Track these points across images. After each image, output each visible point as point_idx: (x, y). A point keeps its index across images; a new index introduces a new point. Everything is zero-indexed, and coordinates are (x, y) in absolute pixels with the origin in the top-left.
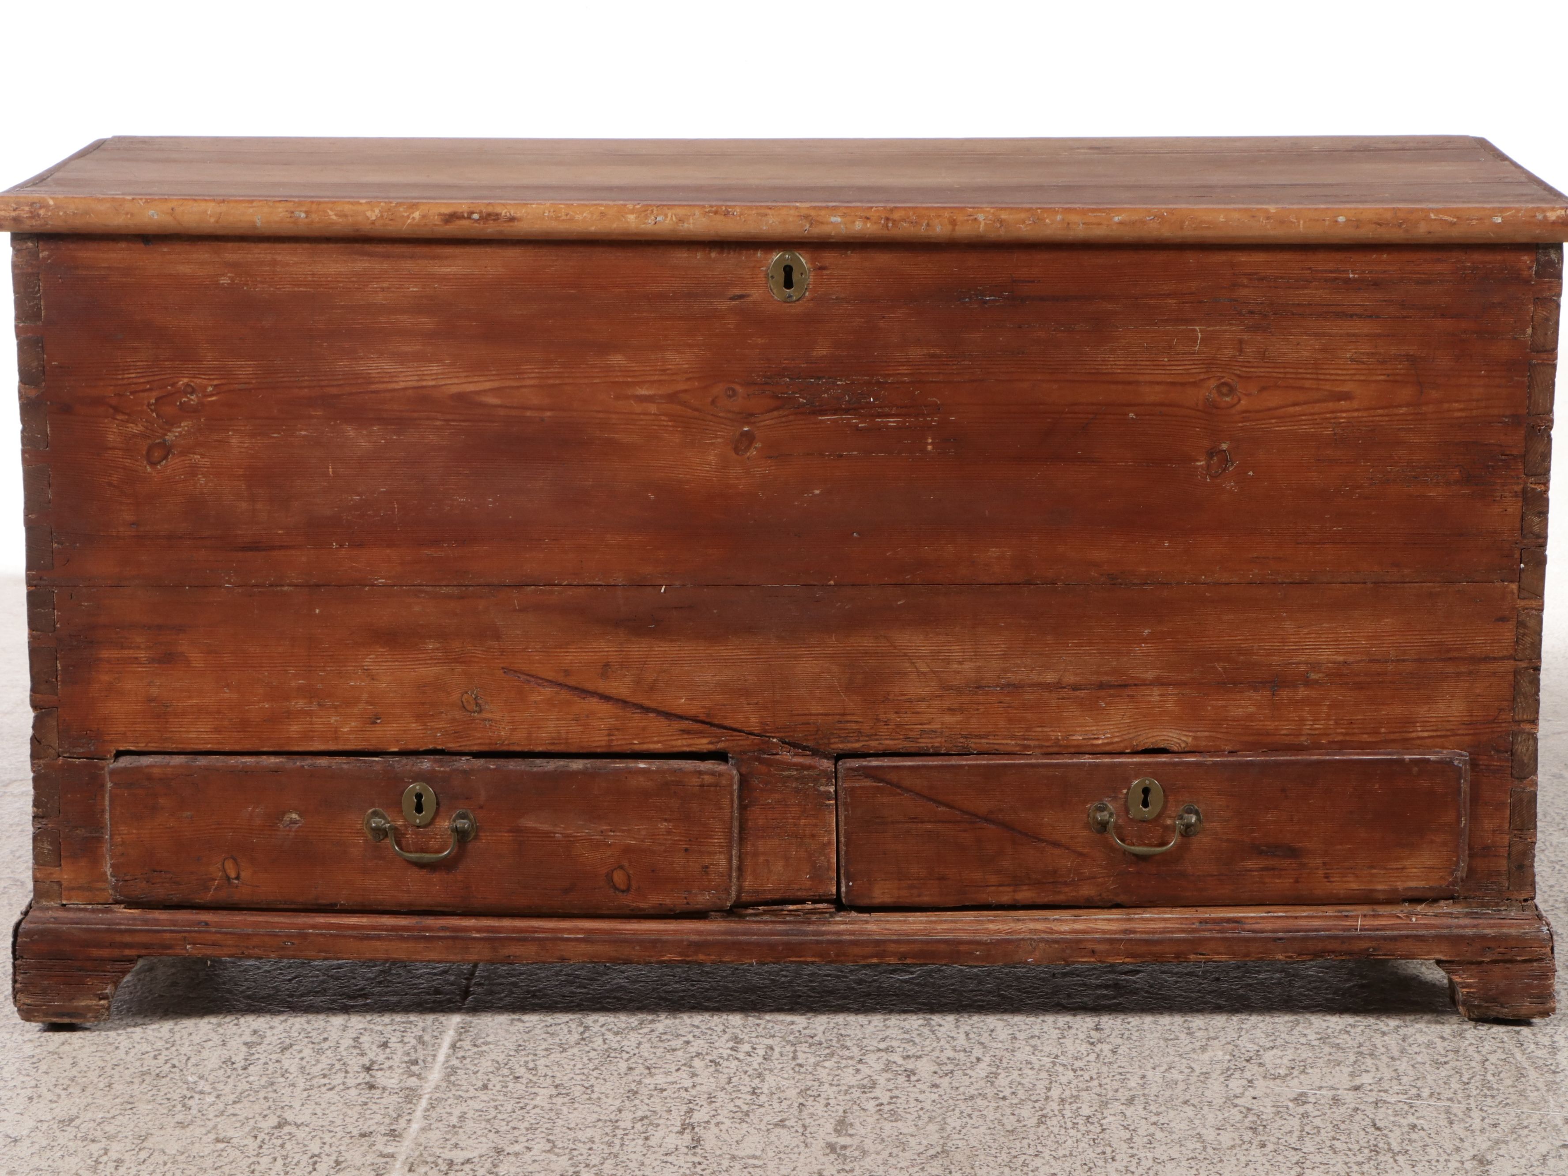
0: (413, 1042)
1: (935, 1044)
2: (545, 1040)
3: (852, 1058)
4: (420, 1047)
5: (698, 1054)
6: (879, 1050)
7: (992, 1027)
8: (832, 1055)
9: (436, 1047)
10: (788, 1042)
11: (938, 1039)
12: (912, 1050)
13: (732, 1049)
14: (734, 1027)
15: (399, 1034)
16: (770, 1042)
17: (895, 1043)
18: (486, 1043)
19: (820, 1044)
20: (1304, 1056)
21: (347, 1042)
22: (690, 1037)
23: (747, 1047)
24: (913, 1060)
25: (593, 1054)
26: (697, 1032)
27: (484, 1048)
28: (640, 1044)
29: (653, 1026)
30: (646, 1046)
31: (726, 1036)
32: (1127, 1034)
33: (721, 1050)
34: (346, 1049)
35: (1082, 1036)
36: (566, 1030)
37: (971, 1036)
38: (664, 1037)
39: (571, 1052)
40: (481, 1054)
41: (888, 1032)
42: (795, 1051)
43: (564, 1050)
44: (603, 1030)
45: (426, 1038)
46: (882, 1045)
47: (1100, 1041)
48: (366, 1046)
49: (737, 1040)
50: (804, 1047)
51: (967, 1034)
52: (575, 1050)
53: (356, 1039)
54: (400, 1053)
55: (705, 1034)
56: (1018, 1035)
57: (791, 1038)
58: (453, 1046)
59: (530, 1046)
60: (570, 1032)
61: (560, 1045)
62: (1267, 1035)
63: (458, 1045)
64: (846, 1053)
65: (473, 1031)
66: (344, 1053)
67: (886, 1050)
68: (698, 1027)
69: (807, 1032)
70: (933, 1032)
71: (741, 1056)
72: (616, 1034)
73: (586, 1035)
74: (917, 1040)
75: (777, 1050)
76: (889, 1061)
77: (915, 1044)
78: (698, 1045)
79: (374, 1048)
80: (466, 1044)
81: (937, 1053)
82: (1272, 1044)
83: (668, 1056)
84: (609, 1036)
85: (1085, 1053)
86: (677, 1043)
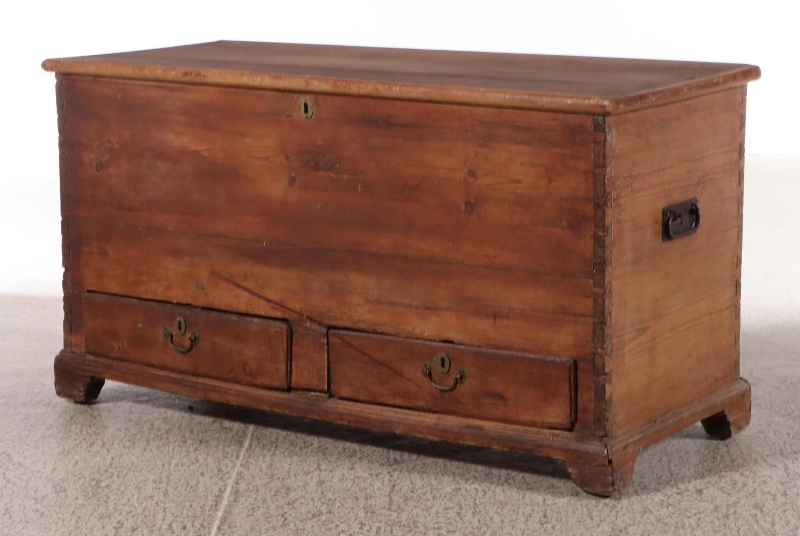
0: (198, 526)
1: (462, 525)
2: (265, 525)
3: (421, 532)
4: (202, 529)
5: (343, 531)
6: (434, 528)
7: (491, 516)
8: (411, 531)
9: (210, 529)
10: (388, 525)
11: (464, 523)
12: (451, 528)
13: (360, 528)
14: (360, 518)
15: (191, 523)
16: (379, 525)
17: (442, 525)
18: (235, 527)
19: (404, 525)
20: (649, 528)
21: (165, 527)
22: (339, 523)
23: (367, 527)
24: (452, 533)
25: (289, 532)
26: (342, 520)
27: (234, 529)
28: (313, 527)
29: (320, 518)
30: (316, 528)
31: (357, 523)
32: (559, 519)
33: (354, 529)
34: (165, 530)
35: (537, 520)
36: (275, 520)
37: (481, 521)
38: (325, 523)
39: (278, 531)
40: (233, 532)
41: (439, 519)
42: (392, 530)
43: (275, 530)
44: (294, 520)
45: (205, 524)
46: (436, 526)
47: (546, 522)
48: (175, 529)
49: (362, 524)
50: (397, 527)
51: (479, 520)
52: (281, 530)
53: (170, 525)
54: (192, 532)
55: (345, 521)
56: (504, 520)
57: (390, 523)
58: (219, 528)
59: (258, 528)
60: (278, 521)
61: (273, 527)
62: (630, 519)
63: (221, 527)
64: (418, 530)
65: (228, 521)
66: (164, 532)
67: (438, 528)
68: (342, 518)
69: (398, 520)
70: (462, 519)
71: (364, 532)
72: (301, 521)
73: (286, 522)
74: (454, 523)
75: (383, 529)
77: (452, 525)
78: (342, 527)
79: (179, 529)
80: (225, 527)
81: (464, 529)
82: (632, 523)
83: (327, 532)
84: (298, 523)
85: (538, 529)
86: (333, 526)
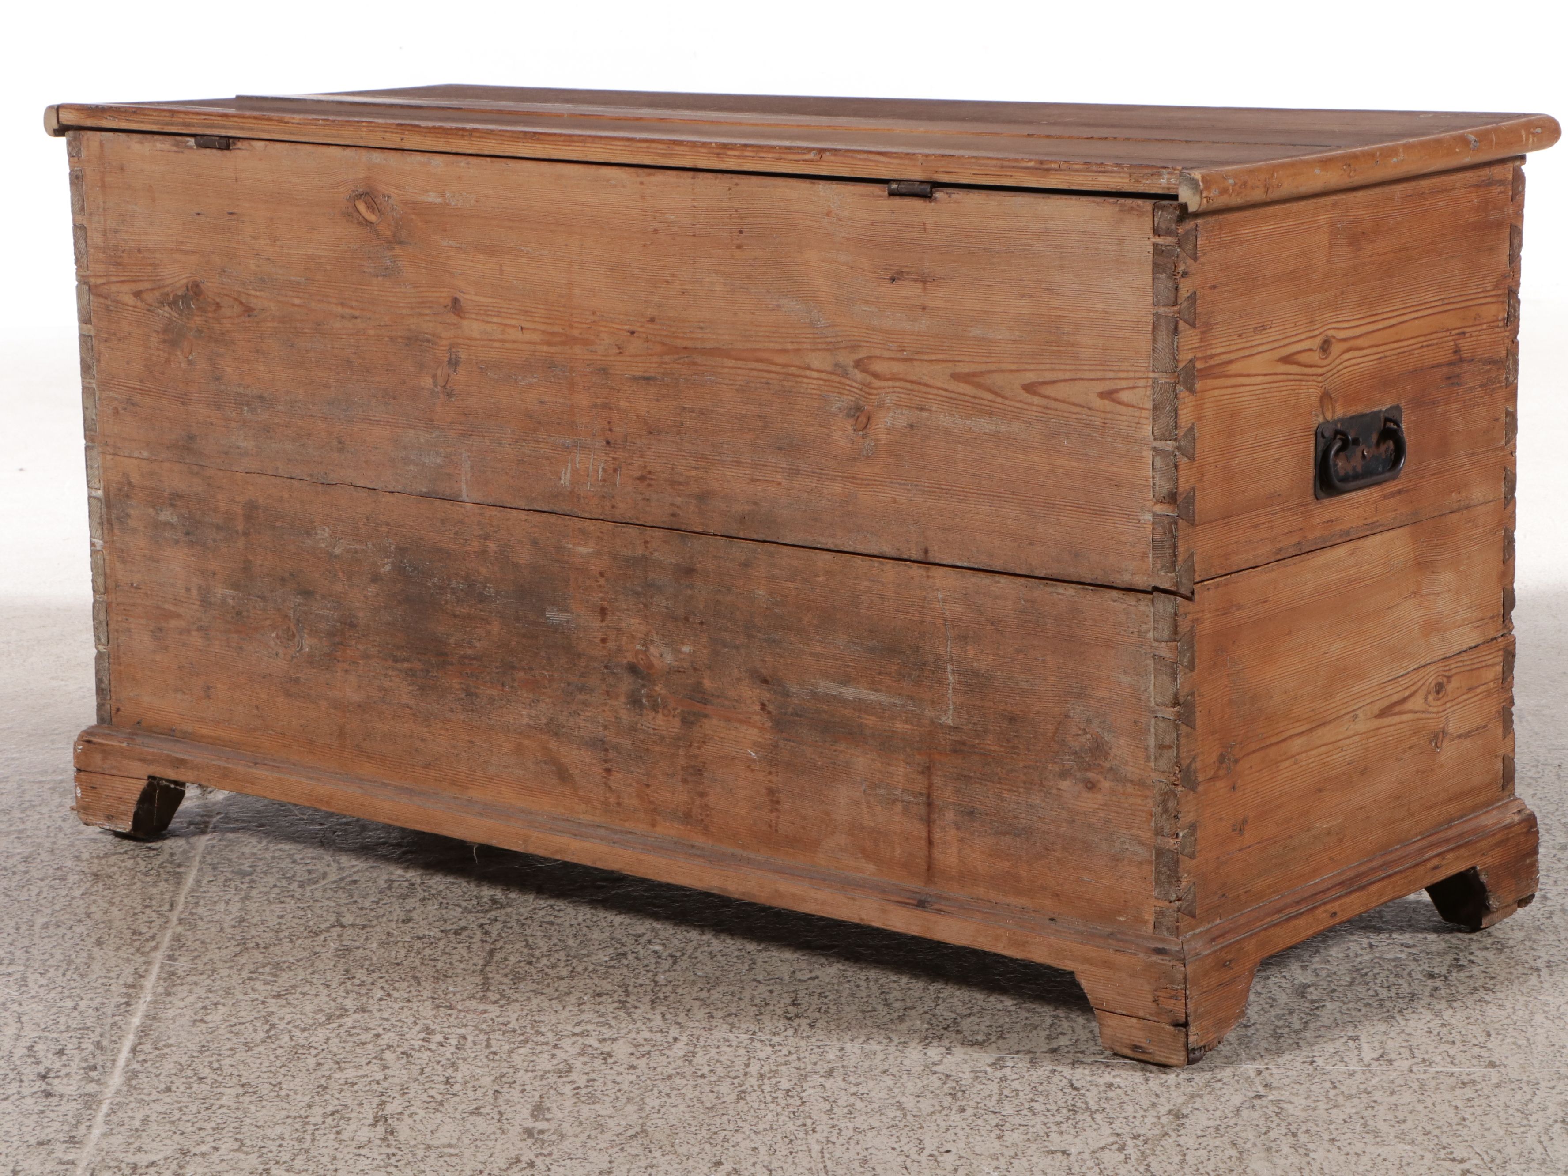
0: (91, 1048)
1: (631, 1026)
2: (229, 1039)
3: (547, 1044)
4: (98, 1052)
5: (389, 1047)
6: (574, 1034)
7: (688, 1007)
8: (526, 1041)
9: (116, 1052)
10: (481, 1030)
11: (634, 1021)
12: (608, 1033)
13: (423, 1040)
14: (425, 1018)
15: (75, 1041)
16: (463, 1031)
17: (590, 1027)
18: (168, 1046)
19: (514, 1031)
20: (1001, 1022)
21: (20, 1051)
22: (380, 1030)
23: (439, 1038)
24: (609, 1042)
25: (279, 1052)
26: (387, 1025)
27: (166, 1050)
28: (328, 1039)
29: (341, 1021)
30: (334, 1042)
31: (418, 1028)
32: (824, 1008)
33: (412, 1042)
34: (20, 1058)
35: (779, 1012)
36: (251, 1029)
37: (668, 1016)
38: (353, 1031)
39: (256, 1050)
40: (163, 1057)
41: (584, 1017)
42: (488, 1040)
43: (250, 1049)
44: (290, 1027)
45: (105, 1043)
46: (577, 1030)
47: (797, 1016)
48: (41, 1054)
49: (428, 1031)
50: (498, 1035)
51: (663, 1015)
52: (261, 1049)
53: (30, 1048)
54: (77, 1059)
55: (394, 1026)
56: (715, 1013)
57: (484, 1026)
58: (134, 1050)
59: (214, 1046)
60: (255, 1030)
61: (246, 1044)
62: (964, 1003)
63: (138, 1049)
64: (541, 1039)
65: (154, 1035)
66: (18, 1063)
67: (581, 1034)
68: (387, 1020)
69: (500, 1019)
70: (629, 1014)
71: (433, 1046)
72: (303, 1030)
73: (272, 1033)
74: (613, 1023)
75: (470, 1039)
76: (585, 1045)
77: (610, 1027)
78: (388, 1038)
79: (50, 1055)
80: (147, 1047)
81: (633, 1035)
82: (969, 1011)
83: (358, 1050)
84: (296, 1033)
85: (783, 1029)
86: (367, 1037)
